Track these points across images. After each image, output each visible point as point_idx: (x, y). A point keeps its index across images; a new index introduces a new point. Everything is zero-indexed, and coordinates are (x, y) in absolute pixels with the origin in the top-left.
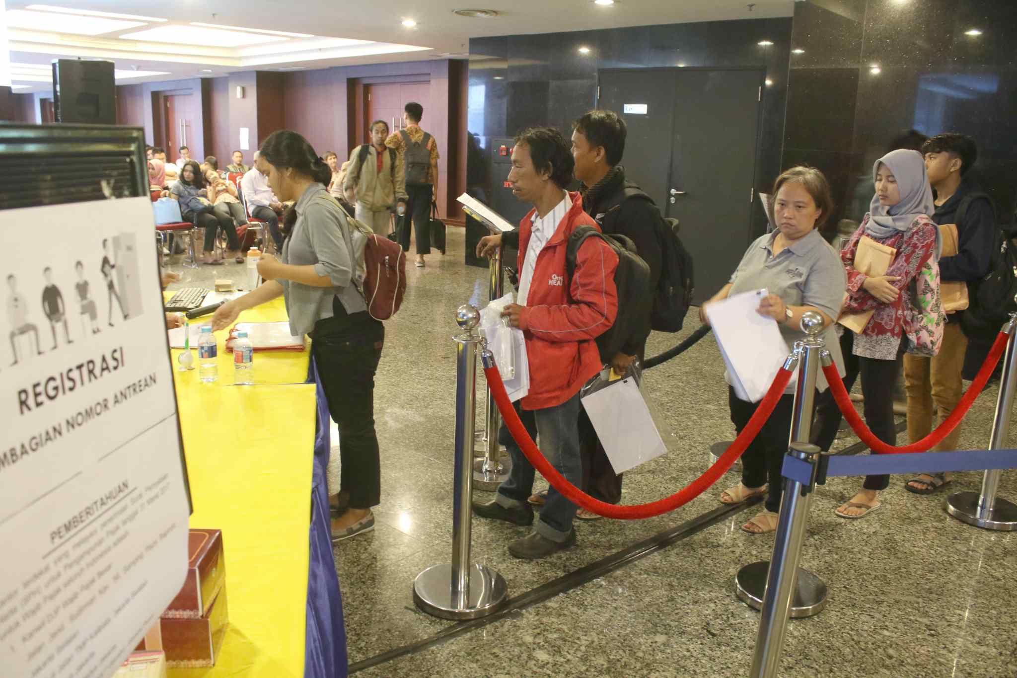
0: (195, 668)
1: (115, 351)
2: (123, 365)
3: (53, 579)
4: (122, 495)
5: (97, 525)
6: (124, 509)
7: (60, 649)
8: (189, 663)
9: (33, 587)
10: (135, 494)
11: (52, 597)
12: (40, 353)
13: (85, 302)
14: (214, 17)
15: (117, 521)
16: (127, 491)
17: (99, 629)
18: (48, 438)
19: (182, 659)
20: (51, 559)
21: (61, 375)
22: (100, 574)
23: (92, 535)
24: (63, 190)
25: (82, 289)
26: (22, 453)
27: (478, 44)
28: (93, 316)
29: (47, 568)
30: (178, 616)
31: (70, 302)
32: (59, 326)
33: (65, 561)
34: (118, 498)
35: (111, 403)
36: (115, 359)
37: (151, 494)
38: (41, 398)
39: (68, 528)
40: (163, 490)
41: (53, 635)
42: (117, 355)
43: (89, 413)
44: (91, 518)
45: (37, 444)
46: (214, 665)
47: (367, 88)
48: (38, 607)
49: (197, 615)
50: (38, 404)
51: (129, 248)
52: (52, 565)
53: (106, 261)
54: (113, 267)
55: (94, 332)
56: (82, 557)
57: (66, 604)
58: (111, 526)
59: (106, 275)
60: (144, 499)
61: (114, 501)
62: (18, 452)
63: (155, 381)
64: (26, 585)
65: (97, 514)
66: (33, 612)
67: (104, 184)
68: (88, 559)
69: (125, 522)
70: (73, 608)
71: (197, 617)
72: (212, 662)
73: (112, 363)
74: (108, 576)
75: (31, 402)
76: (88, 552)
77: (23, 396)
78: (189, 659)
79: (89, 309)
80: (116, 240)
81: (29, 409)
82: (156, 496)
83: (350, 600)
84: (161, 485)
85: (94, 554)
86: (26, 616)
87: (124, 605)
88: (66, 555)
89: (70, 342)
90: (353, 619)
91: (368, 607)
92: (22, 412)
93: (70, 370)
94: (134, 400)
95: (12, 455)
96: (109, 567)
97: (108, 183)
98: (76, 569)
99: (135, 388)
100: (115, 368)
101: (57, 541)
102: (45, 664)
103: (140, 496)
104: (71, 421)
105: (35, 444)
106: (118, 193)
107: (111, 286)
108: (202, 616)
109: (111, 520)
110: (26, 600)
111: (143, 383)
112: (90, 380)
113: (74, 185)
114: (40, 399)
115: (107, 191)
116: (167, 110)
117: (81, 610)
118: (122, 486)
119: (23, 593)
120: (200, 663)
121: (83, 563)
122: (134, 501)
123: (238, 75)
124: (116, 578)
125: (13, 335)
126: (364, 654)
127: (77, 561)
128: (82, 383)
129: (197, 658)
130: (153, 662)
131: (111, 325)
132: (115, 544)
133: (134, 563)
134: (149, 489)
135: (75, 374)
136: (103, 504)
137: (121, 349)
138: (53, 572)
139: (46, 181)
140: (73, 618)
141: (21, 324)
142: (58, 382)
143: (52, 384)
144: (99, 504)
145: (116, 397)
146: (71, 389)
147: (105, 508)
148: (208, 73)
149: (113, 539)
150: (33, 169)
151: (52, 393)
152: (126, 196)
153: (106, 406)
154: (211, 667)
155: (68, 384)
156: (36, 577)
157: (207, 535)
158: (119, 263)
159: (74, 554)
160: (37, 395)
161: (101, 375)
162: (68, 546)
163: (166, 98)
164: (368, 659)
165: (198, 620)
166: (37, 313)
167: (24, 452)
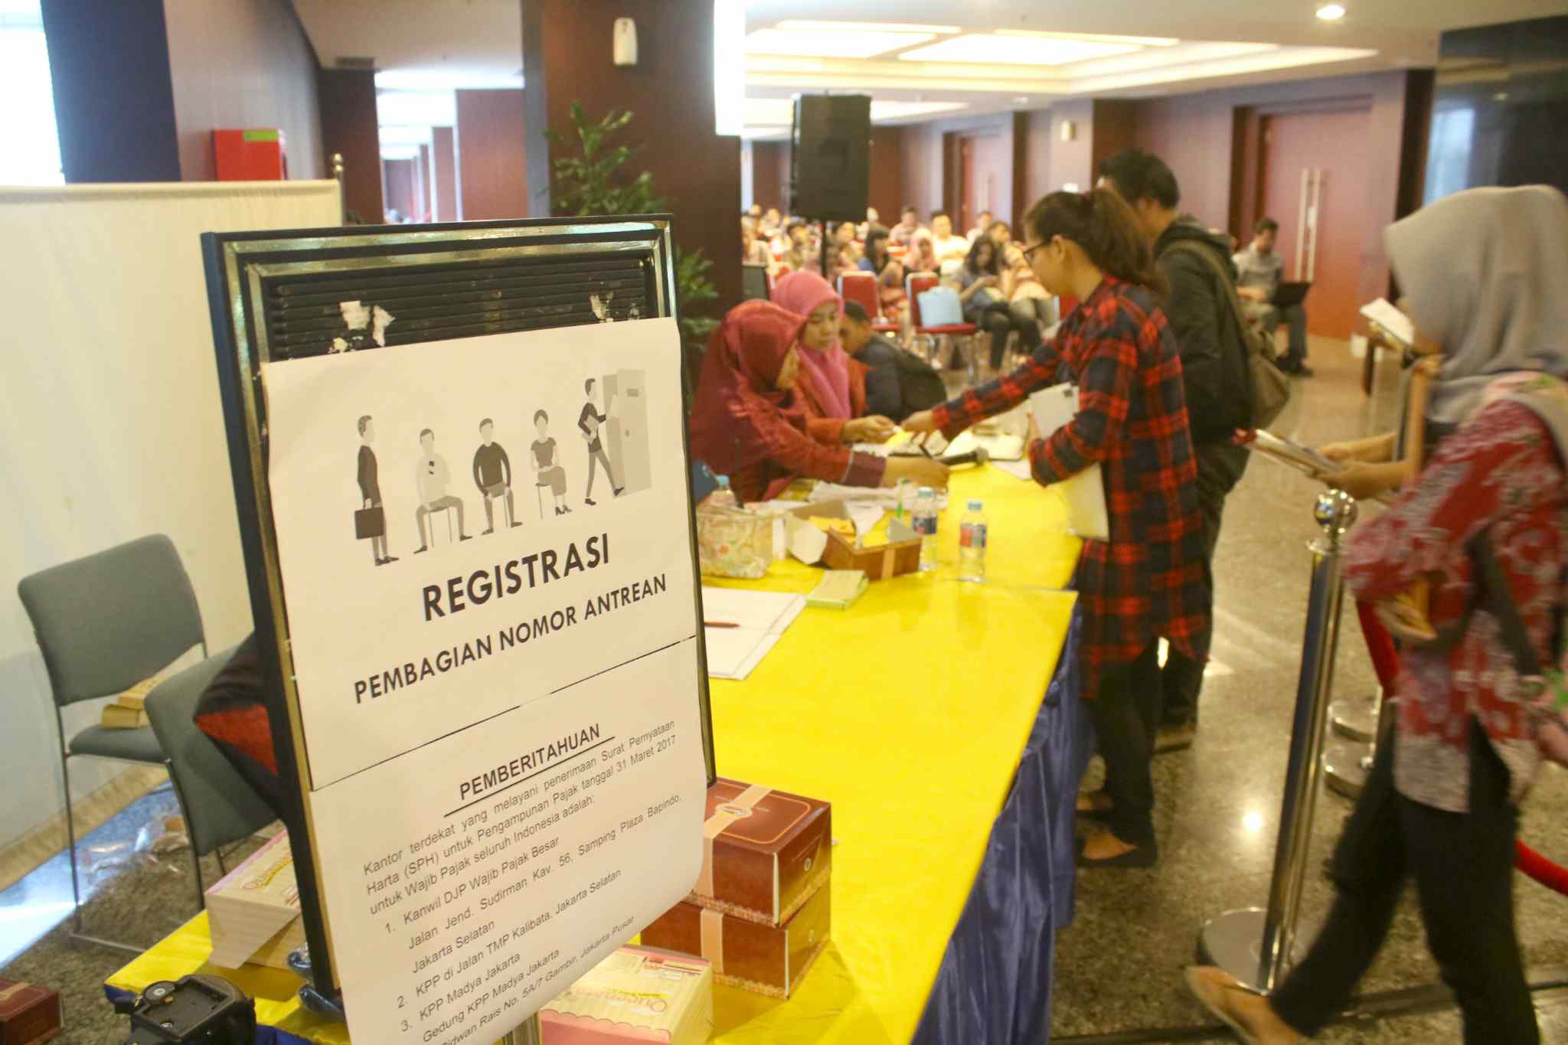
0: (763, 995)
1: (594, 539)
2: (606, 561)
3: (458, 846)
4: (586, 745)
5: (539, 781)
6: (589, 764)
7: (461, 942)
8: (755, 985)
9: (425, 852)
10: (608, 747)
11: (453, 870)
12: (463, 538)
13: (546, 469)
14: (1025, 21)
15: (575, 780)
16: (596, 740)
17: (531, 925)
18: (468, 655)
19: (748, 978)
20: (457, 819)
21: (498, 569)
22: (536, 851)
23: (527, 795)
24: (523, 312)
25: (544, 451)
26: (424, 673)
27: (1454, 40)
28: (560, 488)
29: (450, 831)
30: (745, 917)
31: (522, 468)
32: (499, 503)
33: (479, 825)
34: (579, 749)
35: (580, 614)
36: (591, 551)
37: (636, 749)
38: (464, 599)
39: (489, 780)
40: (662, 746)
41: (452, 922)
42: (598, 546)
43: (540, 626)
44: (528, 772)
45: (449, 661)
46: (788, 997)
47: (1265, 122)
48: (432, 879)
49: (770, 921)
50: (455, 608)
51: (633, 393)
52: (459, 828)
53: (588, 410)
54: (602, 419)
55: (558, 511)
56: (508, 823)
57: (476, 883)
58: (561, 787)
59: (588, 431)
60: (625, 756)
61: (571, 752)
62: (418, 670)
63: (663, 587)
64: (415, 848)
65: (539, 767)
66: (423, 885)
67: (595, 301)
68: (518, 827)
69: (587, 784)
70: (487, 891)
71: (769, 924)
72: (787, 993)
73: (586, 558)
74: (552, 855)
75: (444, 603)
76: (521, 817)
77: (432, 595)
78: (756, 981)
79: (554, 480)
80: (610, 382)
81: (441, 613)
82: (649, 753)
83: (1095, 935)
84: (660, 738)
85: (529, 822)
86: (412, 889)
87: (574, 900)
88: (484, 816)
89: (514, 524)
90: (1092, 965)
91: (1121, 951)
92: (429, 617)
93: (514, 564)
94: (621, 612)
95: (407, 674)
96: (554, 843)
97: (603, 300)
98: (497, 838)
99: (626, 595)
100: (592, 565)
101: (470, 796)
102: (436, 957)
103: (620, 749)
104: (507, 633)
105: (447, 661)
106: (619, 313)
107: (595, 447)
108: (778, 925)
109: (564, 777)
110: (413, 868)
111: (641, 588)
112: (546, 580)
113: (541, 305)
114: (458, 601)
115: (598, 310)
116: (963, 159)
117: (499, 896)
118: (588, 732)
119: (408, 858)
120: (769, 989)
121: (509, 833)
122: (605, 756)
123: (1066, 105)
124: (564, 859)
125: (421, 512)
126: (1095, 1023)
127: (501, 827)
128: (532, 584)
129: (766, 983)
130: (694, 974)
131: (588, 501)
132: (566, 813)
133: (599, 842)
134: (633, 741)
135: (521, 570)
136: (552, 753)
137: (605, 536)
138: (459, 836)
139: (493, 299)
140: (484, 903)
141: (437, 497)
142: (492, 579)
143: (480, 581)
144: (545, 753)
145: (590, 604)
146: (512, 590)
147: (554, 760)
148: (1023, 104)
149: (563, 805)
150: (474, 284)
151: (479, 593)
152: (634, 317)
153: (571, 617)
154: (783, 1000)
155: (507, 583)
156: (432, 839)
157: (809, 807)
158: (613, 413)
159: (495, 819)
160: (453, 595)
161: (566, 574)
162: (487, 805)
163: (964, 142)
164: (1102, 1035)
165: (771, 928)
166: (463, 483)
167: (427, 669)
